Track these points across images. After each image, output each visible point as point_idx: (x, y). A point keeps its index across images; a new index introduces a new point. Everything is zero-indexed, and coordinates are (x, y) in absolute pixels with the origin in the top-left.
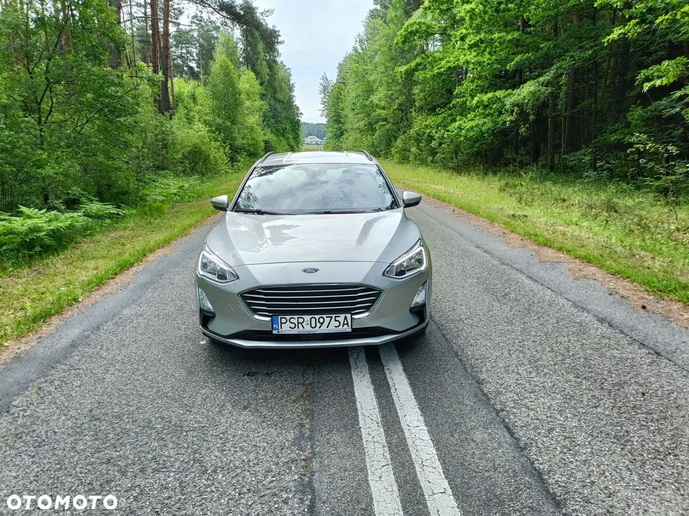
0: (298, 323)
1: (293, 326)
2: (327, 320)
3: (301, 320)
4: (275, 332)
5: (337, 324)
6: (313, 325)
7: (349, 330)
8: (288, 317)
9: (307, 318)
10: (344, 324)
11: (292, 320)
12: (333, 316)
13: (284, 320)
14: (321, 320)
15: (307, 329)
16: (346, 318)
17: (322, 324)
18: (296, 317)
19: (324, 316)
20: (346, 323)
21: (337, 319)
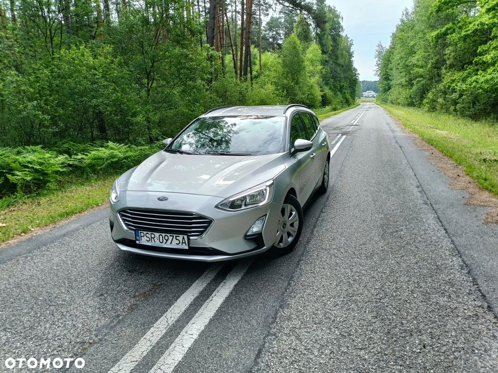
0: (151, 238)
1: (148, 239)
2: (170, 238)
3: (153, 236)
4: (137, 242)
5: (178, 242)
6: (161, 241)
7: (187, 248)
8: (145, 233)
9: (157, 235)
10: (183, 243)
11: (147, 236)
12: (175, 235)
13: (142, 235)
14: (166, 238)
15: (156, 243)
16: (183, 238)
17: (167, 240)
18: (150, 233)
19: (168, 235)
20: (184, 242)
21: (177, 238)
